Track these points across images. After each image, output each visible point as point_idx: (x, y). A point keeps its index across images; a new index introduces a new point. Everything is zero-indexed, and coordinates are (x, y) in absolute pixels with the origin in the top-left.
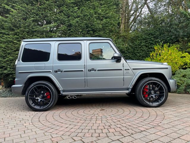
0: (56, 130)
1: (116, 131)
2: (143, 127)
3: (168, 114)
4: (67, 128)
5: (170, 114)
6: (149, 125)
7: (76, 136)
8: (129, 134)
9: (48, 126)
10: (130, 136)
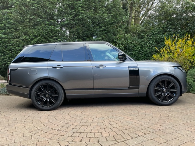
0: (46, 132)
1: (110, 136)
2: (141, 131)
3: (173, 116)
4: (58, 130)
5: (175, 117)
6: (149, 129)
7: (64, 141)
8: (124, 140)
9: (38, 128)
10: (124, 141)
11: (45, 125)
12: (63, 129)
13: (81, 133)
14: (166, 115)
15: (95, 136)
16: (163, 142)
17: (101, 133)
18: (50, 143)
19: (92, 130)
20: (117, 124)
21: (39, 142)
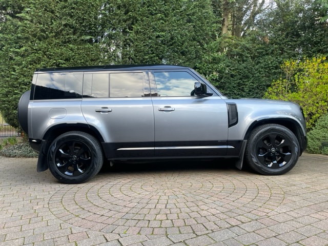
0: (83, 219)
1: (185, 225)
2: (236, 217)
3: (292, 193)
4: (102, 215)
5: (295, 194)
7: (112, 232)
9: (71, 211)
10: (207, 234)
11: (83, 206)
12: (110, 214)
13: (139, 220)
14: (279, 192)
15: (162, 226)
16: (271, 236)
17: (172, 220)
18: (89, 236)
19: (157, 216)
20: (198, 206)
21: (72, 234)
